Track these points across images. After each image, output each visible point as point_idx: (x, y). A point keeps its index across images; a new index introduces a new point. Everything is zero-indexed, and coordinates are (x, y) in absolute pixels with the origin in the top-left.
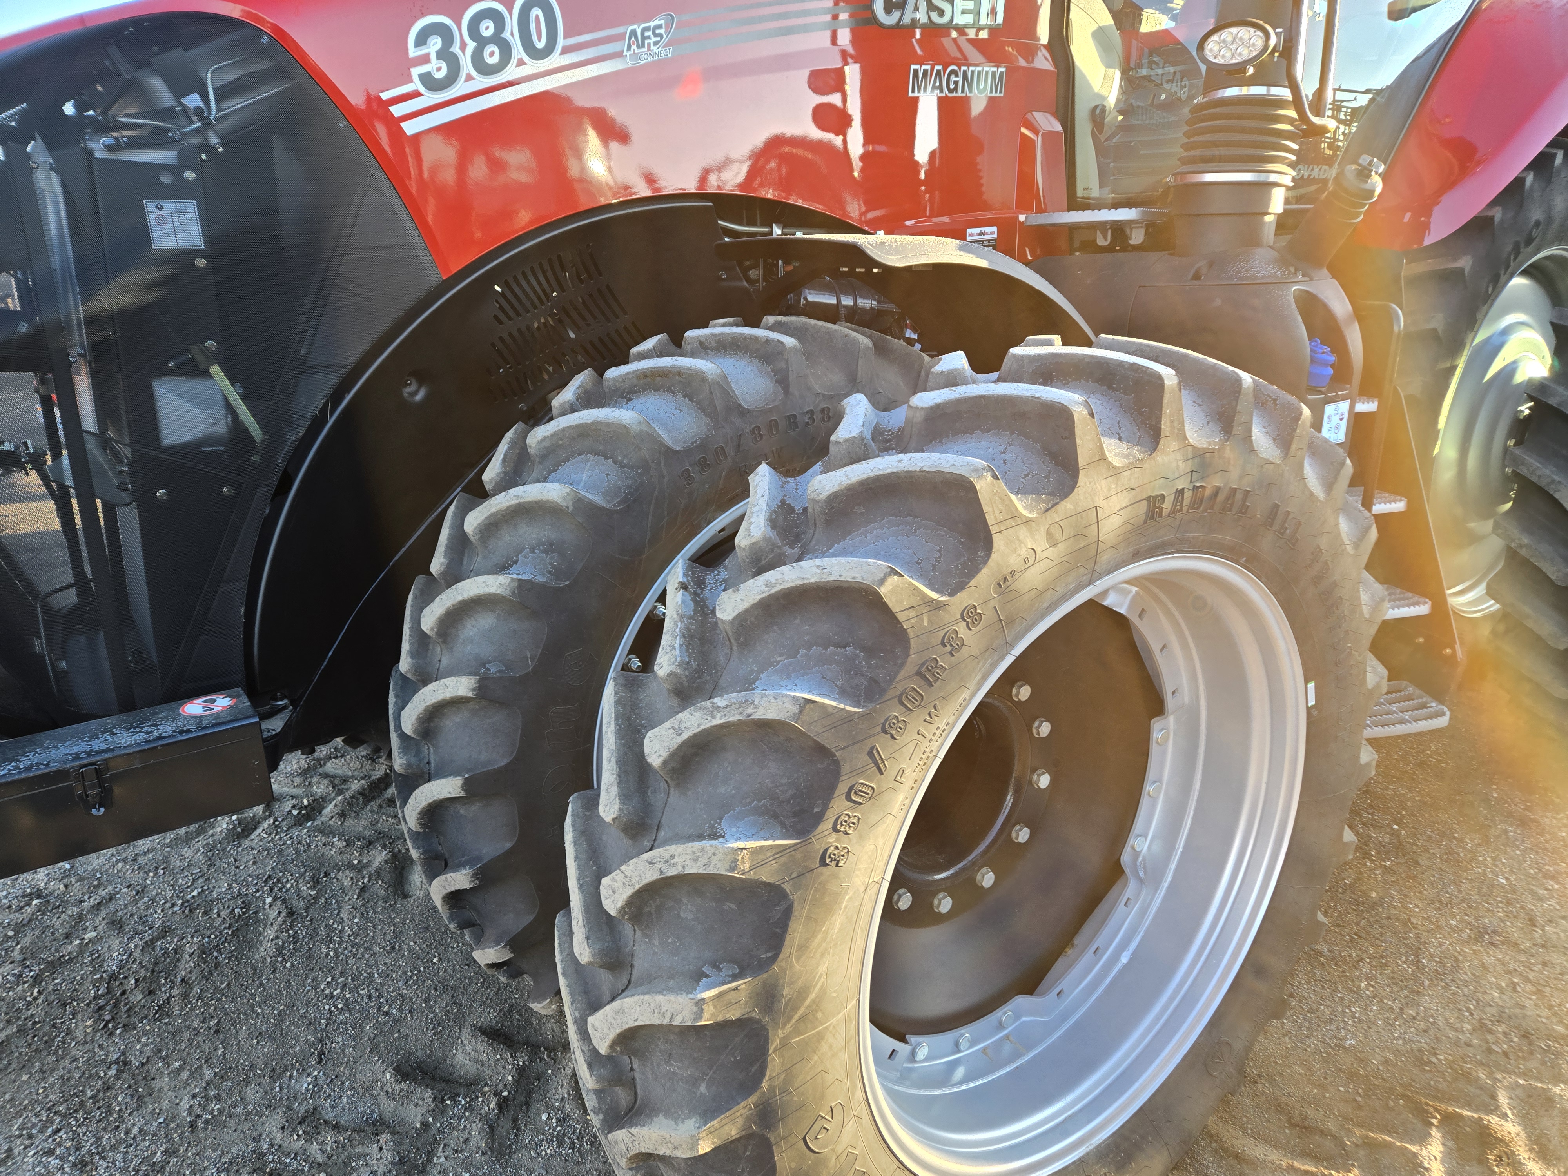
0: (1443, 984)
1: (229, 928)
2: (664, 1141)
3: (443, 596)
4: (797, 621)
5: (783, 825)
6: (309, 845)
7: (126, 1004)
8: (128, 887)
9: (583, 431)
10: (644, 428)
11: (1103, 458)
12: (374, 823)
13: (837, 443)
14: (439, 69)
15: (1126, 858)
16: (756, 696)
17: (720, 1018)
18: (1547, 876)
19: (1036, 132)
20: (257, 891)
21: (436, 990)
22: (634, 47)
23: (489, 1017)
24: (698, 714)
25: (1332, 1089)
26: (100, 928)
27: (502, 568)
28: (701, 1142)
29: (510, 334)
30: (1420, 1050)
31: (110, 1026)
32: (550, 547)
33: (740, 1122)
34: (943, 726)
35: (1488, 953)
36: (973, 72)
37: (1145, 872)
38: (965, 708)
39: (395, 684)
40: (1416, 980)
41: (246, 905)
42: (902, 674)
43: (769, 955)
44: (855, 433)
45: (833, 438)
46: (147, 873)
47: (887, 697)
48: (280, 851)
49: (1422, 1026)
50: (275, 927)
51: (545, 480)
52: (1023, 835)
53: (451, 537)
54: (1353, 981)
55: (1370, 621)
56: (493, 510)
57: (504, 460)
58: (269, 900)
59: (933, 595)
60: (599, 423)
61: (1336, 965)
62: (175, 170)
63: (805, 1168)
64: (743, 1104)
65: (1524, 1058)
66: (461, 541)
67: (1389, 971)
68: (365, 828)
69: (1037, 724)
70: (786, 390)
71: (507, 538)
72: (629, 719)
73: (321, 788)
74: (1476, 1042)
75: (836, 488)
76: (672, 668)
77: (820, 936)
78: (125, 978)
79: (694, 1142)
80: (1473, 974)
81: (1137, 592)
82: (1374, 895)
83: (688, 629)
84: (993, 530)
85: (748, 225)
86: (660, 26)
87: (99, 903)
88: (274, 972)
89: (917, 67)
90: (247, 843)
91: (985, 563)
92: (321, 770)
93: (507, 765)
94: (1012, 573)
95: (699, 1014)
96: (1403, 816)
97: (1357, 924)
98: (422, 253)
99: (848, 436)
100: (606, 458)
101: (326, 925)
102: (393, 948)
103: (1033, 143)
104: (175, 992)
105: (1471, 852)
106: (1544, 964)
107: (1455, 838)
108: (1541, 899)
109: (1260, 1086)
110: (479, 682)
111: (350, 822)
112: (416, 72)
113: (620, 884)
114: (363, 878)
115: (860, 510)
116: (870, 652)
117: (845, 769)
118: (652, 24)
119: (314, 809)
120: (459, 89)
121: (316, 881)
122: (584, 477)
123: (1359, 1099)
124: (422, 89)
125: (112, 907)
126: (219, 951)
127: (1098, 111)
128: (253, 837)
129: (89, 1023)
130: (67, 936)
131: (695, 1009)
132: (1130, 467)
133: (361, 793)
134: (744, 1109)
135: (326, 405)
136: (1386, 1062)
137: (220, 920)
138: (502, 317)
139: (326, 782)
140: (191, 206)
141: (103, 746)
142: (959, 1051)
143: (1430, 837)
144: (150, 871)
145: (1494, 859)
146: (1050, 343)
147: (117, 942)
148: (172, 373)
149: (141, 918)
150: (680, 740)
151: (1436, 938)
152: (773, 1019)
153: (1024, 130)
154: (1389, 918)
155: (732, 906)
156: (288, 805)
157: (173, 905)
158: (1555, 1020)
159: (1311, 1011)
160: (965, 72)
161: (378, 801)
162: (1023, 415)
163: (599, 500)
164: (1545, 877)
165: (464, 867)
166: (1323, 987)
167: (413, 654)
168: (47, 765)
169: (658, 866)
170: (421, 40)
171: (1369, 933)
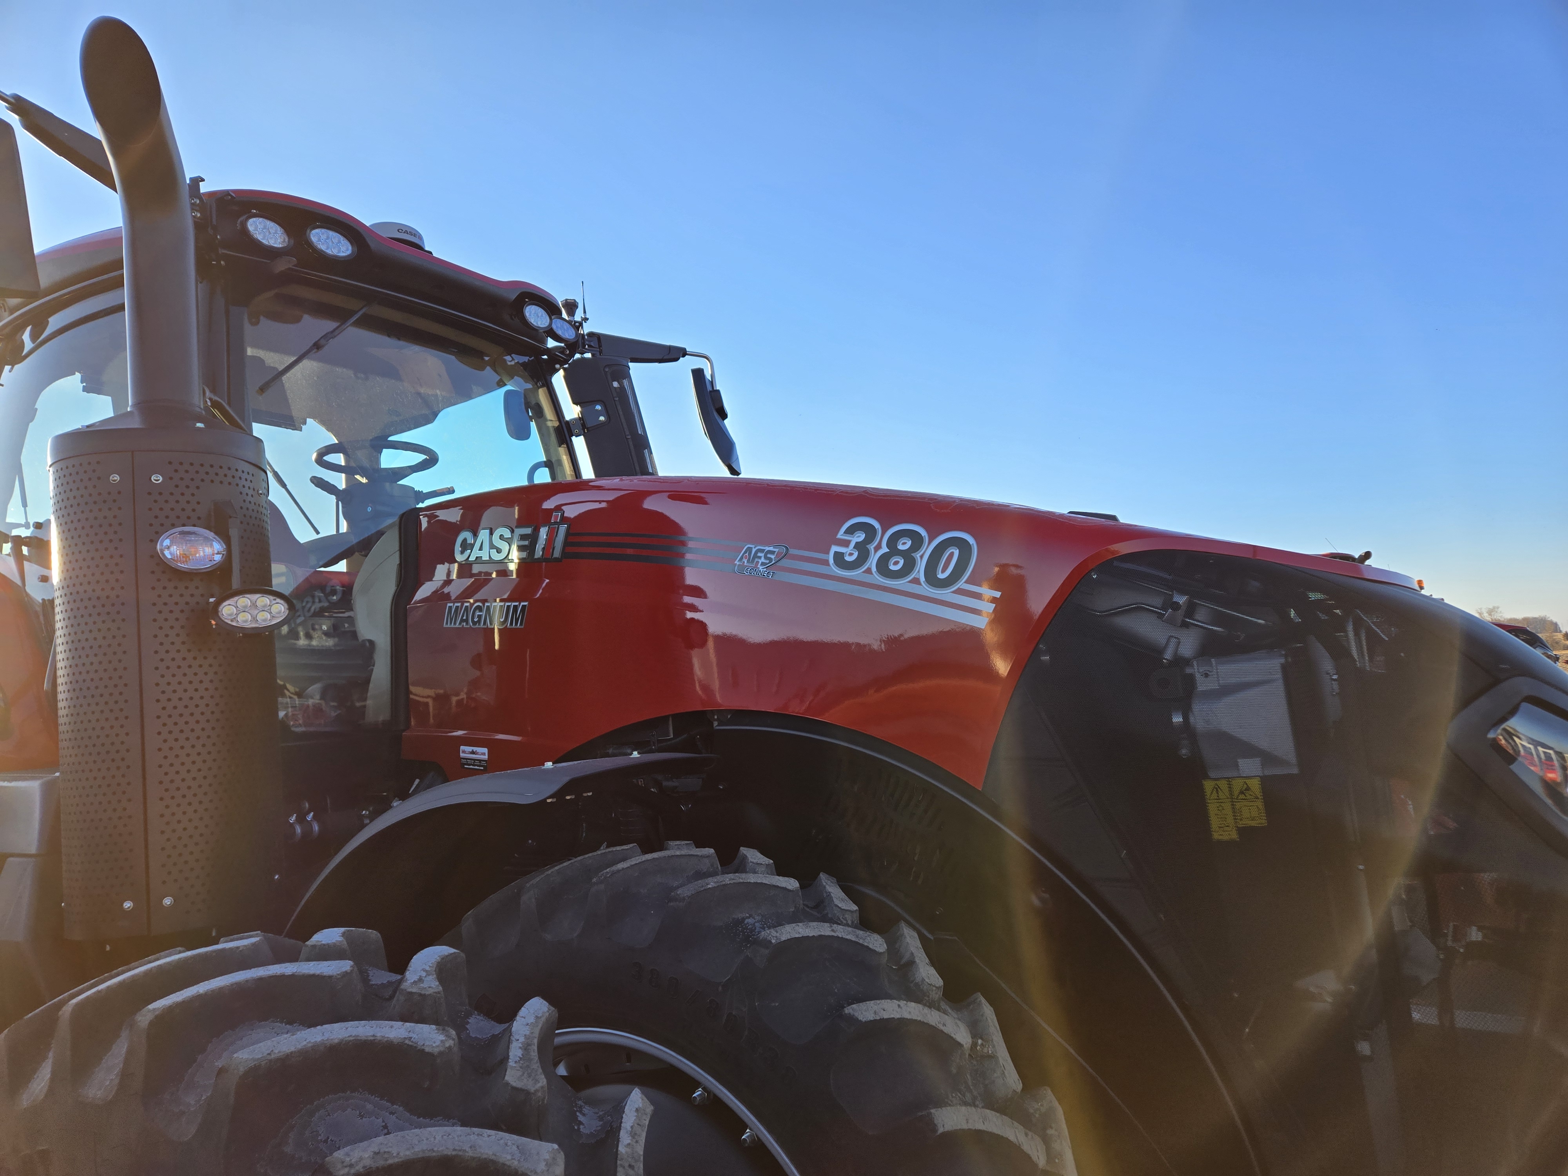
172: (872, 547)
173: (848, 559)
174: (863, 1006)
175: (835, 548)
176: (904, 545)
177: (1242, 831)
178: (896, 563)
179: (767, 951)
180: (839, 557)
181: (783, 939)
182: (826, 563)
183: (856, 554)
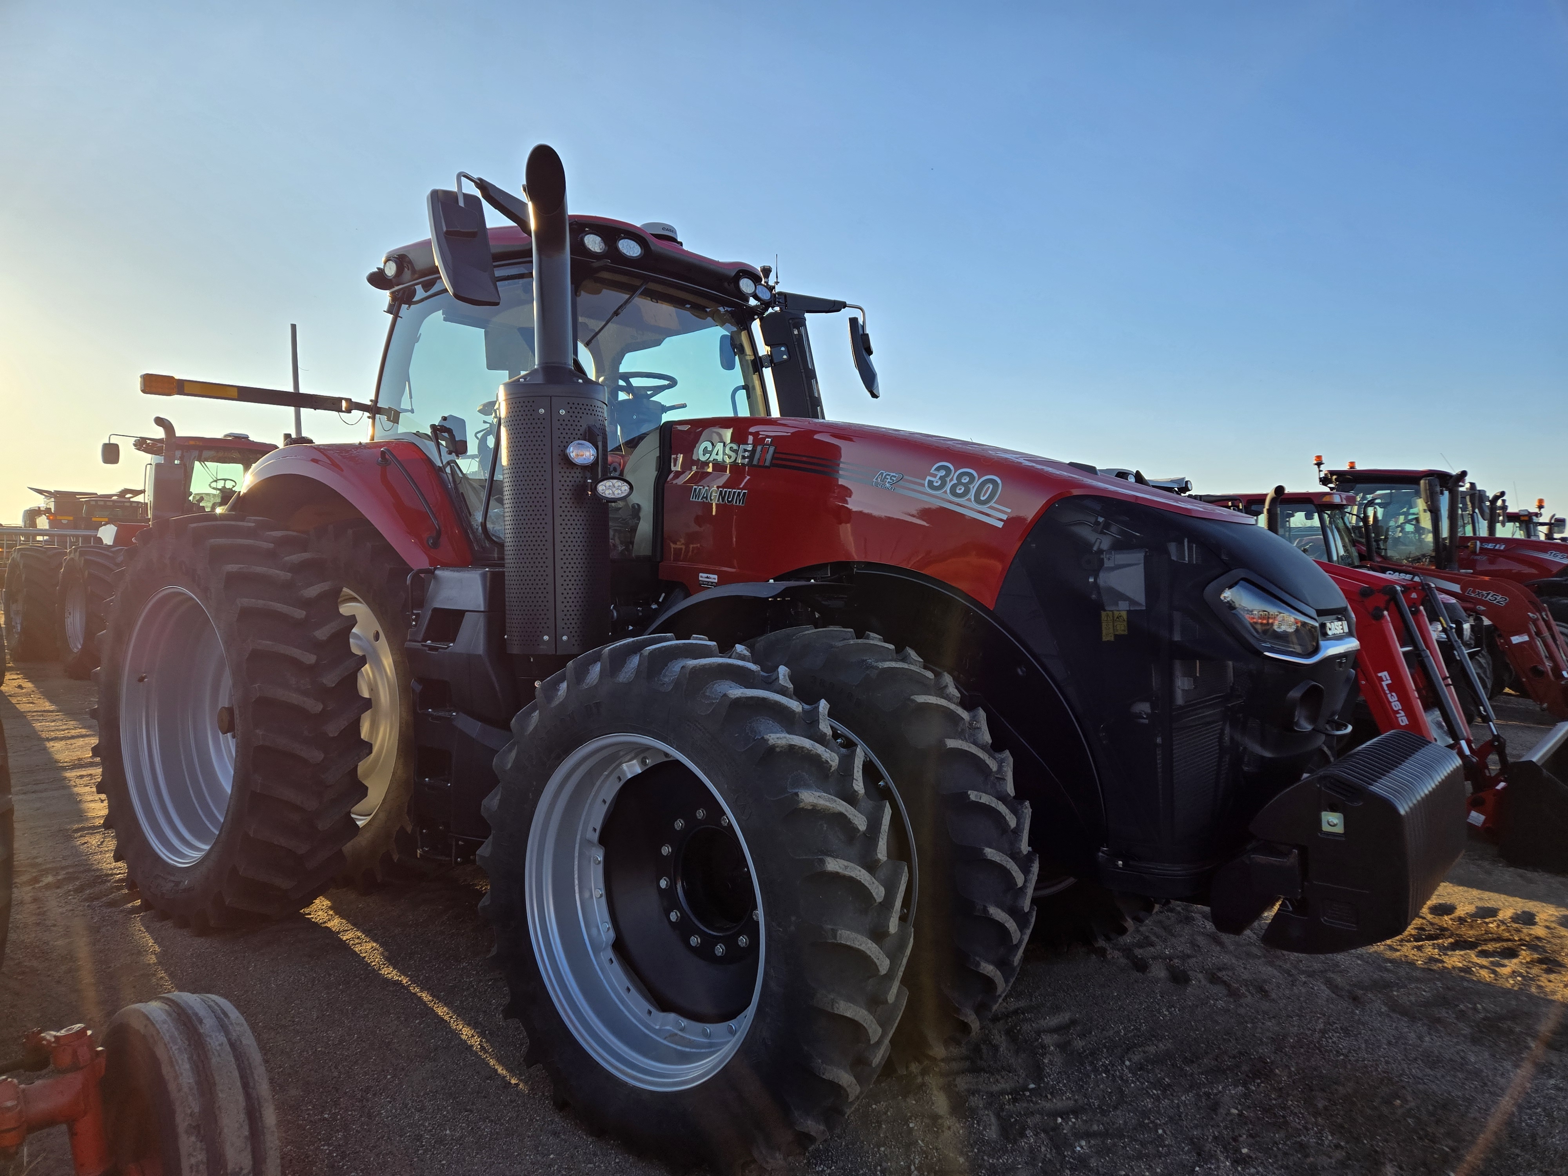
172: (948, 479)
173: (935, 484)
174: (920, 697)
175: (929, 478)
176: (965, 480)
177: (1116, 636)
178: (960, 489)
179: (877, 671)
180: (930, 482)
181: (885, 666)
182: (923, 485)
183: (940, 482)
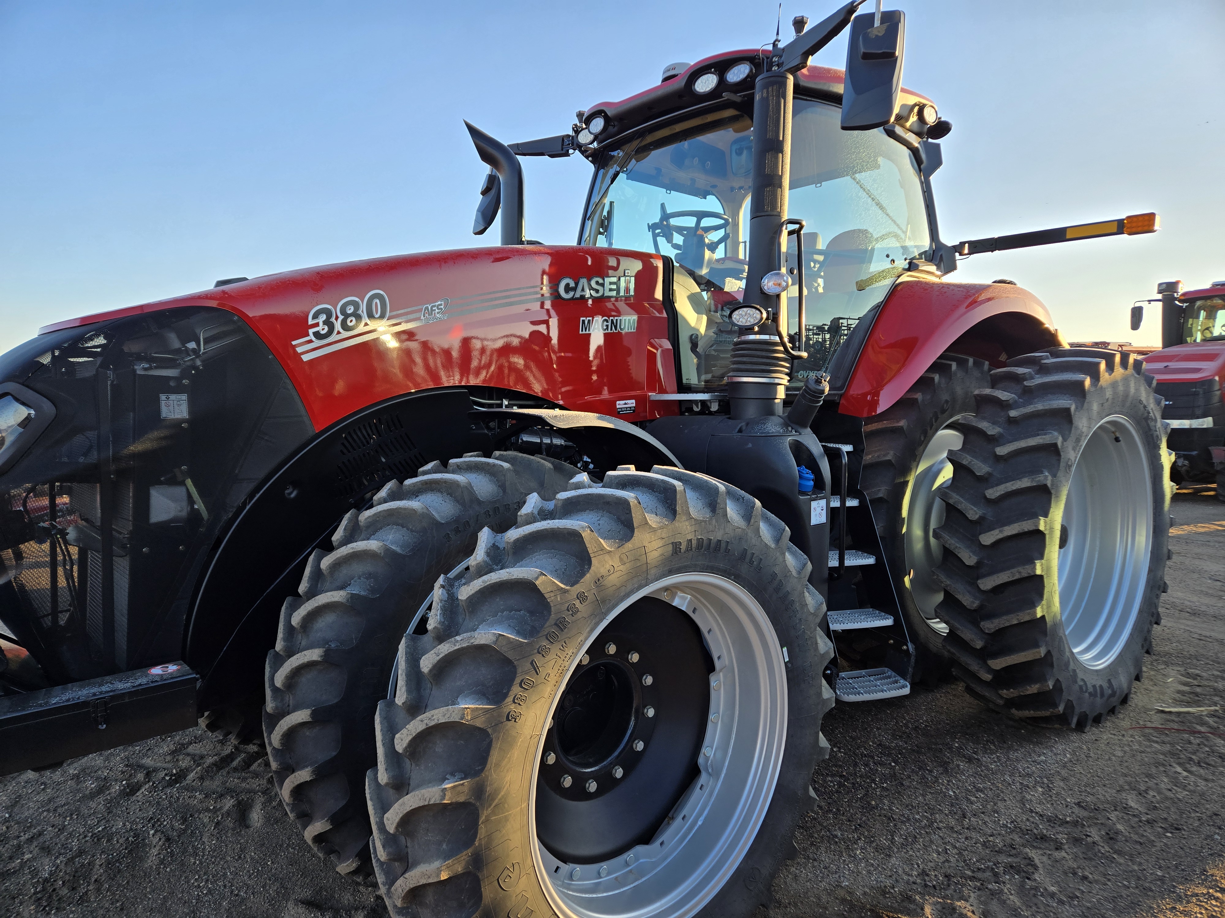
0: (905, 851)
1: (126, 849)
2: (423, 875)
3: (306, 604)
4: (498, 600)
5: (488, 699)
6: (178, 799)
7: (57, 896)
8: (52, 827)
9: (390, 513)
10: (425, 511)
11: (647, 523)
12: (224, 783)
13: (521, 516)
14: (323, 329)
15: (701, 761)
16: (476, 634)
17: (454, 800)
18: (979, 790)
19: (657, 350)
20: (144, 827)
21: (270, 880)
22: (427, 315)
23: (307, 894)
24: (447, 645)
25: (830, 909)
26: (35, 852)
27: (342, 588)
28: (442, 873)
29: (349, 461)
30: (885, 887)
31: (47, 909)
32: (369, 576)
33: (463, 863)
34: (570, 654)
35: (935, 833)
36: (617, 320)
37: (712, 770)
38: (582, 645)
39: (270, 661)
40: (890, 848)
41: (136, 836)
42: (548, 624)
43: (480, 768)
44: (529, 511)
45: (519, 514)
46: (65, 818)
47: (540, 635)
48: (158, 803)
49: (889, 873)
50: (158, 848)
51: (368, 539)
52: (640, 746)
53: (312, 572)
54: (853, 851)
55: (815, 615)
56: (339, 556)
57: (345, 529)
58: (152, 832)
59: (562, 586)
60: (400, 508)
61: (844, 842)
62: (178, 379)
63: (498, 899)
64: (465, 853)
65: (944, 888)
66: (318, 574)
67: (874, 845)
68: (218, 787)
69: (644, 677)
70: (504, 491)
71: (345, 572)
72: (412, 654)
73: (185, 763)
74: (919, 881)
75: (518, 536)
76: (436, 625)
77: (506, 760)
78: (55, 881)
79: (439, 871)
80: (924, 845)
81: (691, 599)
82: (873, 803)
83: (444, 606)
84: (592, 555)
85: (489, 399)
86: (441, 305)
87: (32, 837)
88: (159, 874)
89: (584, 319)
90: (134, 798)
91: (588, 571)
92: (184, 752)
93: (337, 703)
94: (602, 577)
95: (443, 797)
96: (899, 758)
97: (861, 819)
98: (306, 419)
99: (526, 512)
100: (403, 527)
101: (193, 846)
102: (240, 857)
103: (655, 354)
104: (91, 888)
105: (936, 777)
106: (966, 838)
107: (928, 770)
108: (972, 803)
109: (789, 909)
110: (325, 652)
111: (207, 783)
112: (311, 331)
113: (405, 735)
114: (218, 817)
115: (530, 547)
116: (532, 613)
117: (519, 670)
118: (437, 304)
119: (181, 776)
120: (334, 338)
121: (184, 820)
122: (391, 537)
123: (845, 913)
124: (314, 339)
125: (41, 839)
126: (120, 863)
127: (693, 337)
128: (138, 794)
129: (32, 907)
130: (11, 858)
131: (441, 794)
132: (661, 528)
133: (215, 764)
134: (465, 855)
135: (246, 500)
136: (865, 893)
137: (119, 845)
138: (345, 451)
139: (189, 758)
140: (184, 397)
141: (108, 689)
142: (601, 878)
143: (913, 769)
144: (67, 817)
145: (948, 781)
146: (628, 469)
147: (48, 860)
148: (161, 483)
149: (63, 845)
150: (438, 658)
151: (906, 826)
152: (481, 804)
153: (649, 347)
154: (880, 815)
155: (462, 742)
156: (162, 774)
157: (85, 837)
158: (966, 868)
159: (825, 868)
160: (612, 320)
161: (227, 769)
162: (608, 503)
163: (398, 550)
164: (977, 791)
165: (307, 767)
166: (834, 855)
167: (285, 639)
168: (78, 698)
169: (425, 722)
170: (315, 317)
171: (867, 824)
